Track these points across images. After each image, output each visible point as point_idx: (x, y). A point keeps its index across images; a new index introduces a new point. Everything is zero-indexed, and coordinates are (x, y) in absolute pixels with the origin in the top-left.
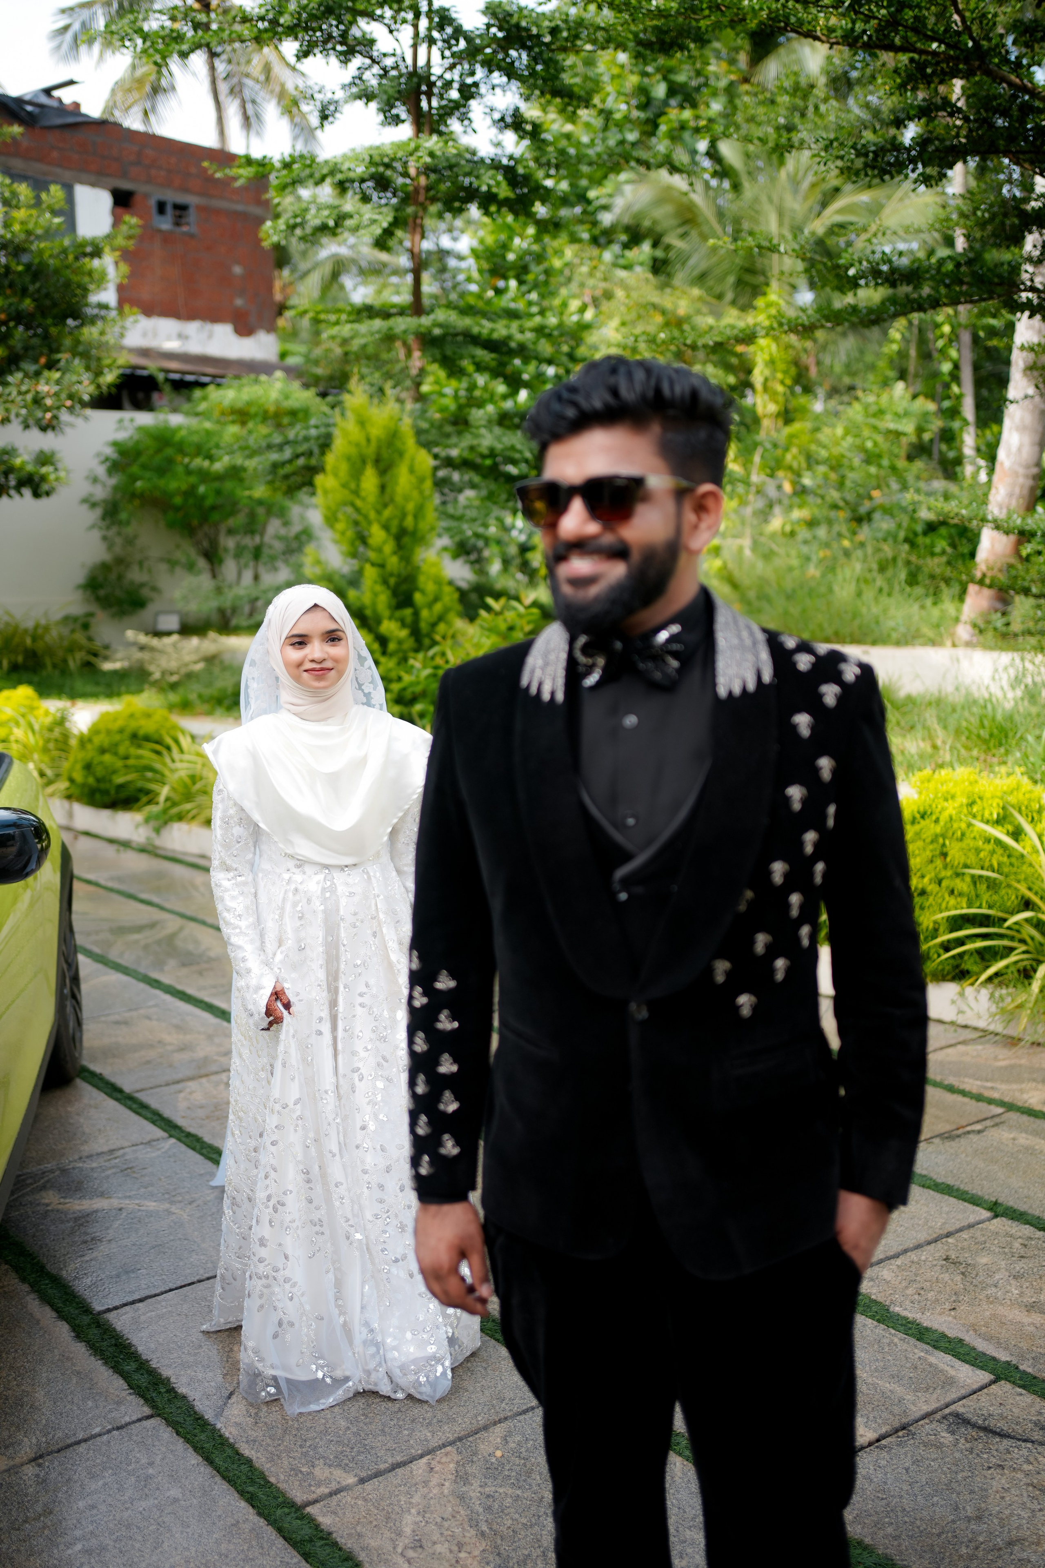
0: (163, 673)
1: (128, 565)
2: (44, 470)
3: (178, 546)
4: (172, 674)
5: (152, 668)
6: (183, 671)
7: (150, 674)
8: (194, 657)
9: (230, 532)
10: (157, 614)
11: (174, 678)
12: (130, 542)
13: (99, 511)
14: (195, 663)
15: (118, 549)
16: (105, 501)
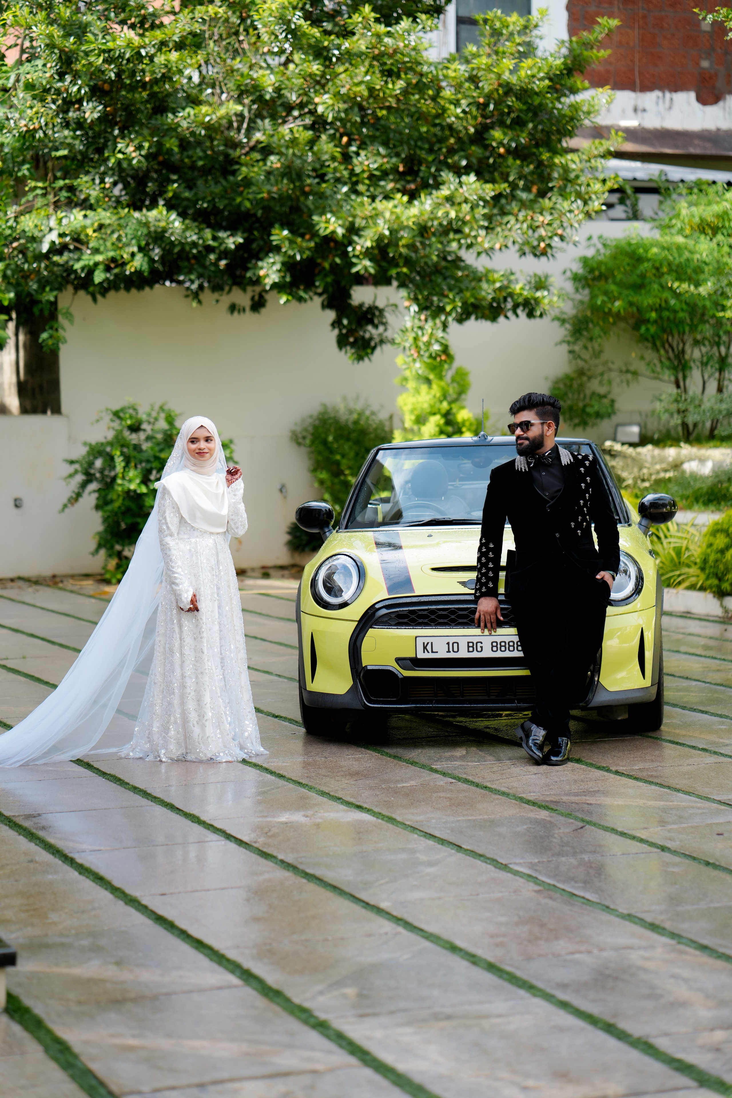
0: (635, 479)
1: (590, 378)
2: (538, 294)
3: (642, 358)
4: (643, 480)
5: (624, 475)
6: (653, 477)
7: (624, 480)
8: (664, 466)
9: (697, 343)
10: (617, 425)
11: (647, 484)
12: (597, 354)
13: (568, 326)
14: (666, 471)
15: (580, 363)
16: (576, 317)
